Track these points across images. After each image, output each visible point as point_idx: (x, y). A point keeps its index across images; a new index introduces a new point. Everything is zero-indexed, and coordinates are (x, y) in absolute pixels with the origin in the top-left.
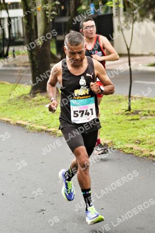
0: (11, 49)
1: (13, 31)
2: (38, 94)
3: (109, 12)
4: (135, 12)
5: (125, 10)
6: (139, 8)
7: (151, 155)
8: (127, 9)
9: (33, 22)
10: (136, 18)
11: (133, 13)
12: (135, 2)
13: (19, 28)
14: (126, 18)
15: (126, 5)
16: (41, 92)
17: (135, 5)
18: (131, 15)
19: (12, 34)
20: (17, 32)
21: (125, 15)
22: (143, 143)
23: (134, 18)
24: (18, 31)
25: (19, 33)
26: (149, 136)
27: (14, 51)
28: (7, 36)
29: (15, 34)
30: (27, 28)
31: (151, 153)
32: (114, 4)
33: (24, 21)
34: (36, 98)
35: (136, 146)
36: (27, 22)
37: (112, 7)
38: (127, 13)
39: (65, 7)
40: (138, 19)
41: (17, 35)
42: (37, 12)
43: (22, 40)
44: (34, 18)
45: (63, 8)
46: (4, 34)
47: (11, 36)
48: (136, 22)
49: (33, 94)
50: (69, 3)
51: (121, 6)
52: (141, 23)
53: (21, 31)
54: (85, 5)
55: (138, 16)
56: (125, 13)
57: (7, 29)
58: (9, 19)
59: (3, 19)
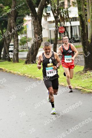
1: (73, 34)
2: (88, 71)
9: (86, 29)
13: (77, 32)
16: (90, 70)
19: (73, 36)
20: (75, 34)
25: (77, 35)
28: (70, 37)
29: (75, 35)
30: (82, 33)
33: (80, 28)
34: (87, 73)
42: (88, 22)
43: (79, 39)
44: (86, 26)
47: (72, 37)
49: (85, 71)
57: (69, 33)
58: (71, 27)
59: (68, 27)
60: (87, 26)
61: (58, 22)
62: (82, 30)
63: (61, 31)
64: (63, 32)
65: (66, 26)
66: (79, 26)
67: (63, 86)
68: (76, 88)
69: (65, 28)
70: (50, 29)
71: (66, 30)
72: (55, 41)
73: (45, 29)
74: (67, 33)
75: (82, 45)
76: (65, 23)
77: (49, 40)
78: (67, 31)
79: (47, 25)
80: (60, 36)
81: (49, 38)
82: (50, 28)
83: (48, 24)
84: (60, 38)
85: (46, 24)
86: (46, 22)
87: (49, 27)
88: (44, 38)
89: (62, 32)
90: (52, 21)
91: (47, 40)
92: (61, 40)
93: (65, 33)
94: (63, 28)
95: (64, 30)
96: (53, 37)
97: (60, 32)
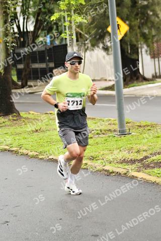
3: (64, 43)
4: (86, 42)
5: (77, 41)
6: (90, 38)
7: (103, 169)
8: (80, 39)
10: (88, 47)
11: (85, 43)
12: (86, 34)
14: (79, 48)
15: (79, 36)
17: (87, 36)
18: (83, 45)
21: (78, 45)
22: (97, 159)
23: (86, 47)
26: (102, 153)
31: (104, 168)
32: (68, 35)
35: (90, 161)
37: (66, 39)
38: (80, 43)
39: (24, 39)
40: (89, 48)
45: (22, 39)
48: (88, 51)
50: (28, 36)
51: (74, 37)
52: (92, 52)
54: (42, 37)
55: (89, 45)
56: (78, 43)
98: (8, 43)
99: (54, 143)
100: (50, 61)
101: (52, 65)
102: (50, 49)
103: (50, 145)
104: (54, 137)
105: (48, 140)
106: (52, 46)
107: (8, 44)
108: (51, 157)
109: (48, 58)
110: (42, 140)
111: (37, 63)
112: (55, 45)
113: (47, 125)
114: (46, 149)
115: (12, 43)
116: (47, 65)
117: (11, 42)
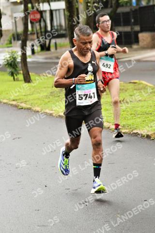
0: (53, 41)
1: (55, 24)
9: (76, 14)
13: (61, 20)
19: (54, 27)
20: (58, 24)
24: (60, 23)
25: (61, 26)
27: (56, 43)
28: (49, 29)
29: (57, 26)
30: (69, 21)
33: (67, 13)
36: (69, 14)
41: (59, 28)
42: (79, 4)
43: (64, 32)
44: (75, 10)
46: (46, 27)
47: (53, 28)
53: (63, 23)
57: (48, 22)
58: (51, 12)
59: (45, 11)
60: (77, 9)
61: (27, 4)
62: (70, 16)
63: (34, 18)
64: (38, 21)
65: (42, 9)
66: (64, 10)
67: (38, 112)
68: (60, 116)
69: (41, 13)
70: (15, 15)
71: (42, 16)
72: (24, 35)
73: (5, 14)
74: (45, 21)
75: (70, 43)
76: (41, 4)
77: (13, 35)
78: (44, 18)
79: (9, 8)
80: (32, 27)
81: (13, 30)
82: (15, 13)
83: (13, 6)
84: (33, 30)
85: (7, 6)
86: (8, 4)
87: (13, 12)
88: (5, 31)
89: (35, 20)
90: (18, 2)
91: (11, 35)
92: (34, 34)
93: (40, 21)
94: (37, 13)
95: (38, 16)
96: (20, 29)
97: (33, 21)
98: (90, 2)
99: (139, 116)
100: (135, 24)
101: (137, 28)
102: (136, 10)
103: (134, 117)
104: (139, 109)
105: (133, 113)
106: (138, 7)
107: (89, 4)
108: (135, 131)
109: (133, 21)
110: (125, 113)
111: (121, 26)
112: (141, 6)
113: (131, 96)
114: (130, 122)
115: (94, 3)
116: (132, 29)
117: (92, 2)
